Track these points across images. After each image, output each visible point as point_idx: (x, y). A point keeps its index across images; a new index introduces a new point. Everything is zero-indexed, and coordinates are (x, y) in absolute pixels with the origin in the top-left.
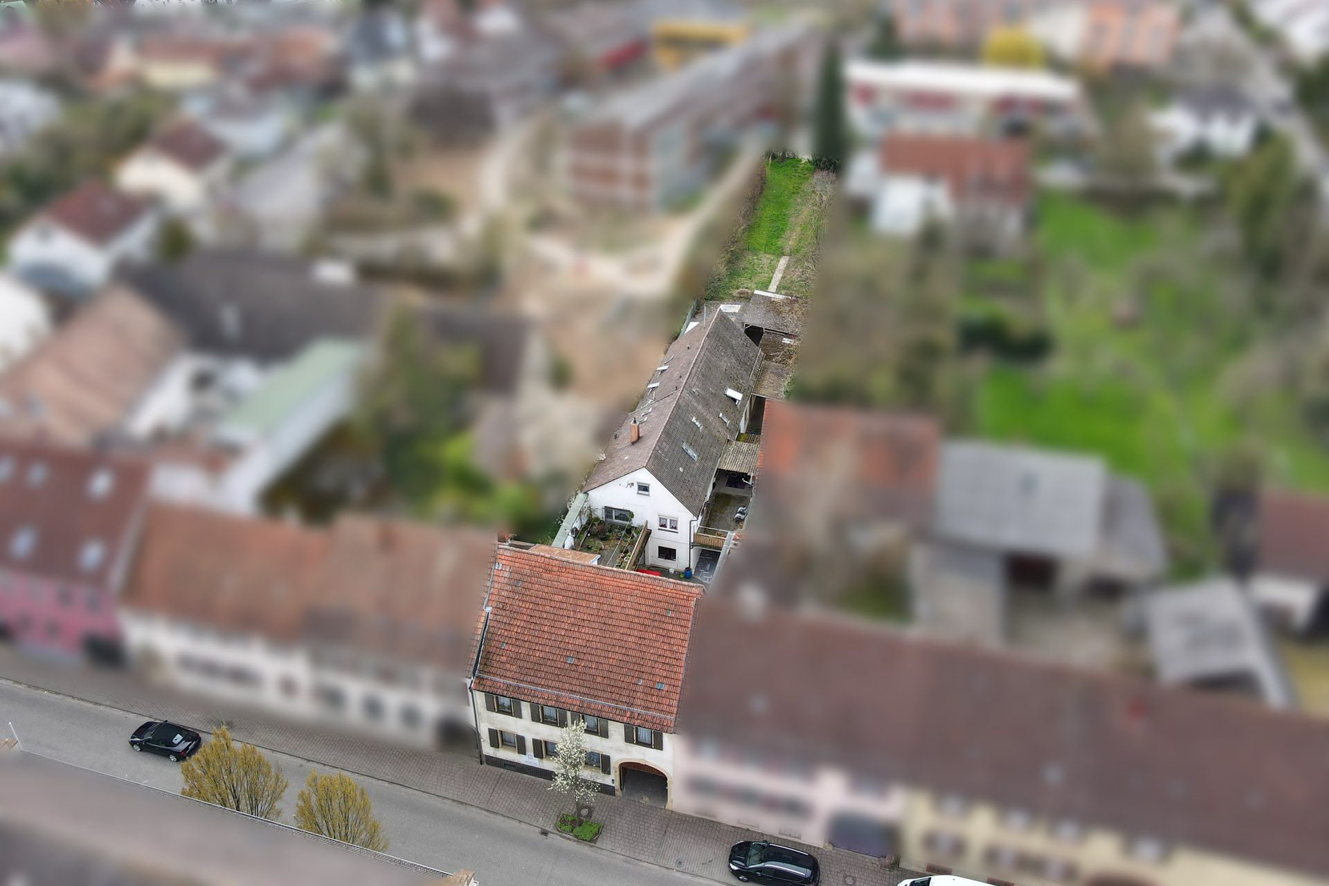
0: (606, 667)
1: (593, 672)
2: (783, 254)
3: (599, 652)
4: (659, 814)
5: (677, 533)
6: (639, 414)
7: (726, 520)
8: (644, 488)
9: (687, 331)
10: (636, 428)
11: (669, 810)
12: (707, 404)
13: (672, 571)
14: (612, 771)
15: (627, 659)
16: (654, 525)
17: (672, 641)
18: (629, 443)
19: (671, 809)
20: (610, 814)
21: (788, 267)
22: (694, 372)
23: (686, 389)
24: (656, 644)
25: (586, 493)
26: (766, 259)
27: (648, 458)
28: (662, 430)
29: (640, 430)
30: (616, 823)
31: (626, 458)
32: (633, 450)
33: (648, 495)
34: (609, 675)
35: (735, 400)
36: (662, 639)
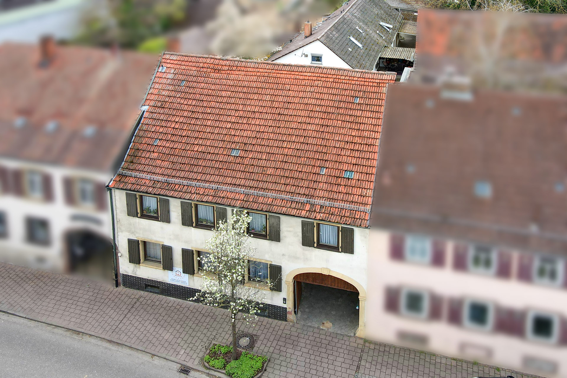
0: (281, 158)
1: (263, 163)
3: (271, 143)
4: (347, 343)
8: (317, 59)
10: (310, 26)
11: (361, 338)
14: (284, 286)
15: (306, 147)
17: (362, 127)
19: (363, 337)
20: (280, 343)
24: (342, 131)
27: (321, 36)
30: (288, 355)
31: (301, 43)
32: (306, 39)
34: (282, 165)
36: (349, 125)
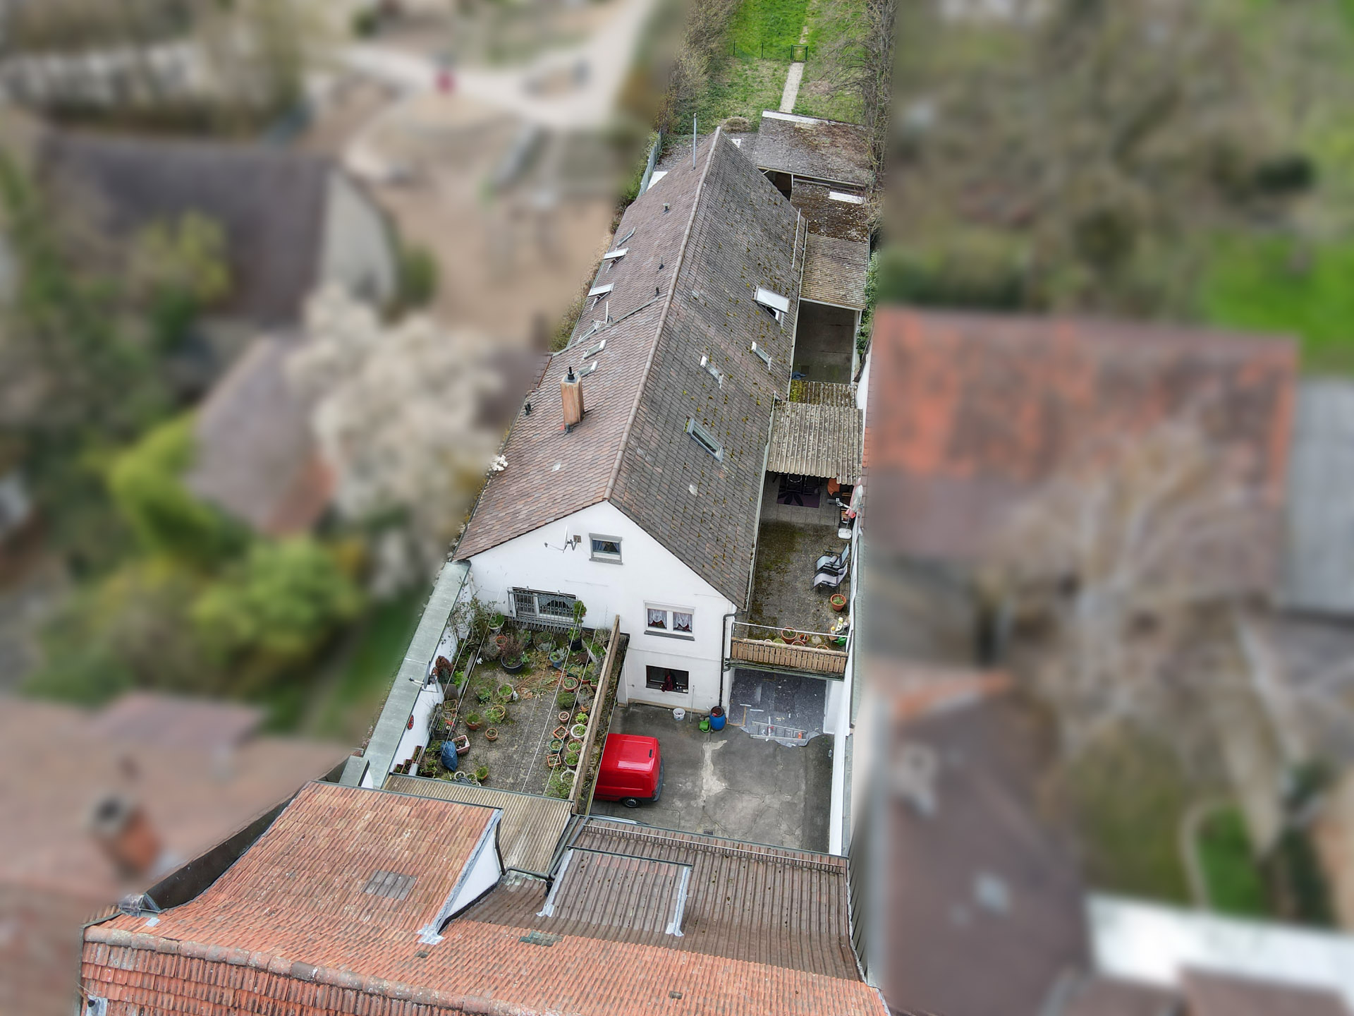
2: (792, 59)
5: (691, 639)
6: (577, 355)
7: (795, 590)
8: (607, 547)
9: (650, 186)
10: (576, 394)
12: (724, 325)
13: (679, 714)
16: (635, 624)
18: (560, 428)
21: (805, 80)
22: (690, 255)
23: (681, 293)
25: (465, 561)
26: (766, 69)
27: (614, 474)
28: (639, 394)
29: (585, 393)
31: (557, 467)
32: (570, 445)
33: (619, 563)
35: (770, 311)
